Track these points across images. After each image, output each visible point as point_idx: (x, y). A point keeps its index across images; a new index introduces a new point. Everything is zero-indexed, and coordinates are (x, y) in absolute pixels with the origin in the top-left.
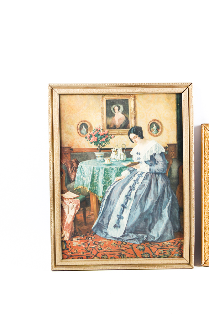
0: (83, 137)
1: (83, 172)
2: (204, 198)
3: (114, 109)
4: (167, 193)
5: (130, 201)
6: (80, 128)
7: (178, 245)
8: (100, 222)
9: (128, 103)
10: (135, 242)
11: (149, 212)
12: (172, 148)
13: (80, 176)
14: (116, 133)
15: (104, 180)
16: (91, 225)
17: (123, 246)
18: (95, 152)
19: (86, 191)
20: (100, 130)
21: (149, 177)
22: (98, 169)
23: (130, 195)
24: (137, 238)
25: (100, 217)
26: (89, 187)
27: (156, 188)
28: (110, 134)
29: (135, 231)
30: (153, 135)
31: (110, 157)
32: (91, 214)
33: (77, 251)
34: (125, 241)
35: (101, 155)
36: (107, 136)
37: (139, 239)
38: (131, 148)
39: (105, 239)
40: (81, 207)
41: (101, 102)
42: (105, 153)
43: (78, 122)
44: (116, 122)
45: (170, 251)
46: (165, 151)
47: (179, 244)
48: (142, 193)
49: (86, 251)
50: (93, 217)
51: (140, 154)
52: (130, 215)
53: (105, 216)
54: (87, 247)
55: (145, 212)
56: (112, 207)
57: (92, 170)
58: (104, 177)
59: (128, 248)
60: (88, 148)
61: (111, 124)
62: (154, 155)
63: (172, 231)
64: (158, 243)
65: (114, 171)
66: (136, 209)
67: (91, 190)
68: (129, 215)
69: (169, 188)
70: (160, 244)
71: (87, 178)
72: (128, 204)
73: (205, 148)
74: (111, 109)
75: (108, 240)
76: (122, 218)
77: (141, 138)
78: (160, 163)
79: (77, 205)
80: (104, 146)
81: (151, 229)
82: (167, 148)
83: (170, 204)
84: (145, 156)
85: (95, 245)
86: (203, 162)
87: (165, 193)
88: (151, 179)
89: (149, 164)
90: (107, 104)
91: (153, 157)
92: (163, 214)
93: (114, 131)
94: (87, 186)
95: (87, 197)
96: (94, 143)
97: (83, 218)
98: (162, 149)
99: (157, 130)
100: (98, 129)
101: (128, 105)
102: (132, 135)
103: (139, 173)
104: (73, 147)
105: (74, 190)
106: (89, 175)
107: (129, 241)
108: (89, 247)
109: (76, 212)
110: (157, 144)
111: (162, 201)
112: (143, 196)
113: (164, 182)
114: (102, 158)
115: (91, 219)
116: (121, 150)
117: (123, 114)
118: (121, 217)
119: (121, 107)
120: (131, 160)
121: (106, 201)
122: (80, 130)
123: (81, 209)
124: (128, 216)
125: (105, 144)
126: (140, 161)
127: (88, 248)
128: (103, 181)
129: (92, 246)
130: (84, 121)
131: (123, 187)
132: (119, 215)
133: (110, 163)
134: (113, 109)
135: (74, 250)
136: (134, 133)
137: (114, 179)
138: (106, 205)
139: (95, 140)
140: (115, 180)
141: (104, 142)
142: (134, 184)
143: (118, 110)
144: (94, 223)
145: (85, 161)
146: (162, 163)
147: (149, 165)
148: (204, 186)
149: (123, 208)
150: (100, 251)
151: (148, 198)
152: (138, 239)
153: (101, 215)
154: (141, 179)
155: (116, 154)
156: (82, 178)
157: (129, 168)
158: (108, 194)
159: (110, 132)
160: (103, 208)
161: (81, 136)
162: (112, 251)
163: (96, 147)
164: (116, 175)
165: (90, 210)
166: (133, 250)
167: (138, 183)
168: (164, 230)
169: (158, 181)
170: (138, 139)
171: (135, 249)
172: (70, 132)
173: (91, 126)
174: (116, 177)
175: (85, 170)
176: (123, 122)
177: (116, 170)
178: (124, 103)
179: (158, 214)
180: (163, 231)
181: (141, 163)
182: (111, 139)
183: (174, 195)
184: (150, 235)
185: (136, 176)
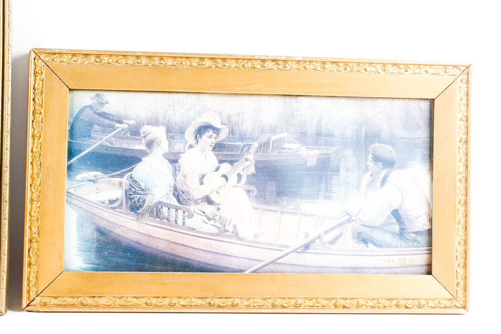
2: (31, 186)
73: (36, 92)
86: (31, 118)
148: (32, 163)
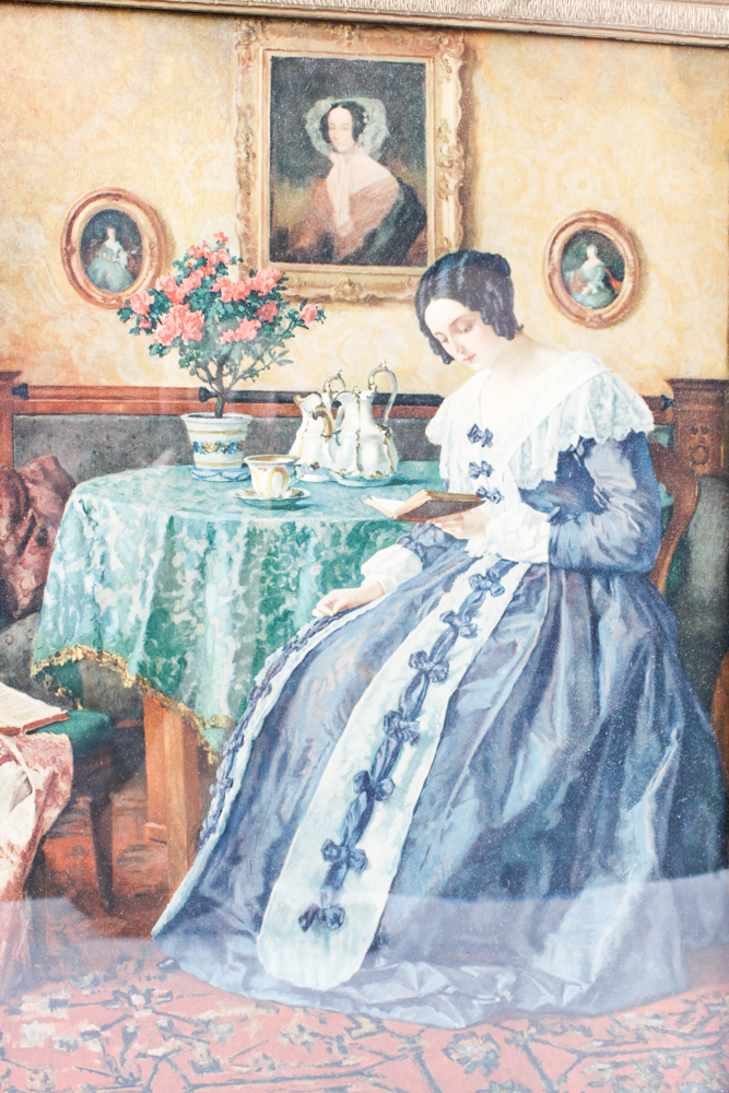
0: (105, 304)
1: (97, 552)
3: (324, 127)
4: (656, 704)
5: (414, 749)
6: (85, 242)
7: (708, 1029)
8: (206, 890)
9: (422, 92)
10: (441, 1015)
11: (533, 826)
12: (699, 409)
13: (80, 576)
14: (332, 293)
15: (242, 609)
16: (149, 908)
17: (362, 1041)
18: (185, 417)
19: (120, 681)
20: (226, 260)
21: (545, 594)
22: (204, 532)
23: (415, 713)
24: (451, 990)
25: (210, 861)
26: (138, 654)
27: (585, 670)
28: (289, 292)
29: (442, 945)
30: (580, 319)
31: (285, 452)
32: (147, 834)
33: (46, 1078)
34: (375, 1012)
35: (225, 439)
36: (268, 310)
37: (462, 998)
38: (432, 397)
39: (243, 1001)
40: (78, 786)
41: (236, 67)
42: (253, 425)
43: (73, 197)
44: (336, 215)
45: (653, 1069)
46: (652, 427)
47: (716, 1019)
48: (494, 702)
49: (110, 1082)
50: (159, 858)
51: (488, 440)
52: (409, 843)
53: (242, 852)
54: (116, 1050)
55: (508, 825)
56: (292, 795)
57: (161, 541)
58: (242, 590)
59: (388, 1058)
60: (140, 383)
61: (299, 230)
62: (581, 451)
63: (677, 942)
64: (587, 1022)
65: (311, 552)
66: (454, 805)
67: (154, 673)
68: (404, 847)
69: (669, 670)
70: (599, 1026)
71: (125, 590)
72: (397, 775)
74: (301, 123)
75: (259, 1004)
76: (358, 865)
77: (502, 334)
78: (617, 501)
79: (54, 776)
80: (252, 373)
81: (544, 936)
82: (666, 406)
83: (670, 771)
84: (524, 456)
85: (173, 1043)
87: (642, 702)
88: (556, 611)
89: (546, 510)
90: (278, 88)
91: (572, 466)
92: (623, 834)
93: (318, 278)
94: (127, 646)
95: (119, 725)
96: (182, 350)
97: (92, 862)
98: (636, 411)
99: (606, 280)
100: (214, 259)
101: (418, 100)
102: (444, 311)
103: (480, 568)
104: (32, 376)
105: (34, 671)
106: (141, 575)
107: (397, 1013)
108: (130, 1055)
109: (47, 826)
110: (607, 379)
111: (619, 754)
112: (499, 719)
113: (641, 631)
114: (236, 458)
115: (151, 871)
116: (366, 409)
117: (383, 161)
118: (349, 856)
119: (375, 111)
120: (426, 475)
121: (253, 749)
122: (86, 259)
123: (83, 802)
124: (396, 852)
125: (259, 365)
126: (491, 490)
127: (123, 1062)
128: (236, 616)
129: (153, 1047)
130: (117, 197)
131: (370, 658)
132: (338, 842)
133: (287, 495)
134: (317, 125)
135: (28, 1074)
136: (456, 294)
137: (309, 603)
138: (250, 781)
139: (191, 333)
140: (315, 612)
141: (248, 346)
142: (441, 640)
143: (349, 133)
144: (167, 900)
145: (115, 478)
146: (633, 503)
147: (546, 516)
149: (364, 796)
150: (207, 1077)
151: (533, 736)
152: (456, 994)
153: (218, 846)
154: (492, 609)
155: (331, 434)
156: (88, 589)
157: (413, 528)
158: (265, 705)
159: (293, 278)
160: (231, 795)
161: (89, 297)
162: (285, 1079)
163: (195, 383)
164: (324, 574)
165: (142, 812)
166: (423, 1064)
167: (473, 634)
168: (626, 938)
169: (601, 624)
170: (480, 338)
171: (437, 1064)
172: (14, 267)
173: (161, 228)
174: (325, 592)
175: (110, 539)
176: (386, 222)
177: (327, 543)
178: (394, 87)
179: (591, 837)
180: (618, 943)
181: (497, 497)
182: (297, 330)
183: (698, 716)
184: (539, 971)
185: (462, 589)
